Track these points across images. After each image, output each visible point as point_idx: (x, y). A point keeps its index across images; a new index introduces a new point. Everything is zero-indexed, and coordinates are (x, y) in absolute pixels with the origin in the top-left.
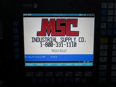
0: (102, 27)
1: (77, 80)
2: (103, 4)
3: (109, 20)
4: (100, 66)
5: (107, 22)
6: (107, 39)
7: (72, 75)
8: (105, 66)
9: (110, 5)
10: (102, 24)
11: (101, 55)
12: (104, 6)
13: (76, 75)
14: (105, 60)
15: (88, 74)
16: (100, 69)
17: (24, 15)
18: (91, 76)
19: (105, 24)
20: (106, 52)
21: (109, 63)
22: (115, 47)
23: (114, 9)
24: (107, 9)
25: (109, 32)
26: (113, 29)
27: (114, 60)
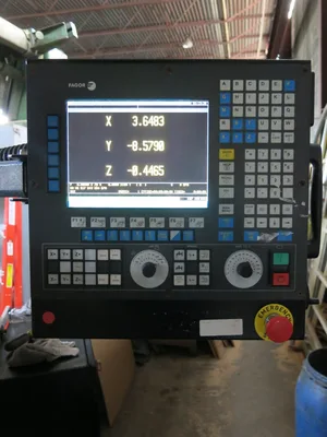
0: (222, 127)
1: (173, 234)
2: (222, 81)
3: (235, 114)
4: (221, 206)
5: (232, 118)
6: (233, 151)
7: (163, 226)
8: (232, 206)
9: (237, 84)
10: (221, 121)
11: (221, 182)
12: (225, 85)
13: (172, 225)
14: (230, 194)
15: (197, 223)
16: (221, 212)
17: (69, 103)
18: (202, 226)
19: (228, 121)
20: (233, 176)
21: (239, 201)
22: (250, 167)
23: (245, 92)
24: (232, 92)
25: (237, 138)
26: (244, 131)
27: (249, 194)
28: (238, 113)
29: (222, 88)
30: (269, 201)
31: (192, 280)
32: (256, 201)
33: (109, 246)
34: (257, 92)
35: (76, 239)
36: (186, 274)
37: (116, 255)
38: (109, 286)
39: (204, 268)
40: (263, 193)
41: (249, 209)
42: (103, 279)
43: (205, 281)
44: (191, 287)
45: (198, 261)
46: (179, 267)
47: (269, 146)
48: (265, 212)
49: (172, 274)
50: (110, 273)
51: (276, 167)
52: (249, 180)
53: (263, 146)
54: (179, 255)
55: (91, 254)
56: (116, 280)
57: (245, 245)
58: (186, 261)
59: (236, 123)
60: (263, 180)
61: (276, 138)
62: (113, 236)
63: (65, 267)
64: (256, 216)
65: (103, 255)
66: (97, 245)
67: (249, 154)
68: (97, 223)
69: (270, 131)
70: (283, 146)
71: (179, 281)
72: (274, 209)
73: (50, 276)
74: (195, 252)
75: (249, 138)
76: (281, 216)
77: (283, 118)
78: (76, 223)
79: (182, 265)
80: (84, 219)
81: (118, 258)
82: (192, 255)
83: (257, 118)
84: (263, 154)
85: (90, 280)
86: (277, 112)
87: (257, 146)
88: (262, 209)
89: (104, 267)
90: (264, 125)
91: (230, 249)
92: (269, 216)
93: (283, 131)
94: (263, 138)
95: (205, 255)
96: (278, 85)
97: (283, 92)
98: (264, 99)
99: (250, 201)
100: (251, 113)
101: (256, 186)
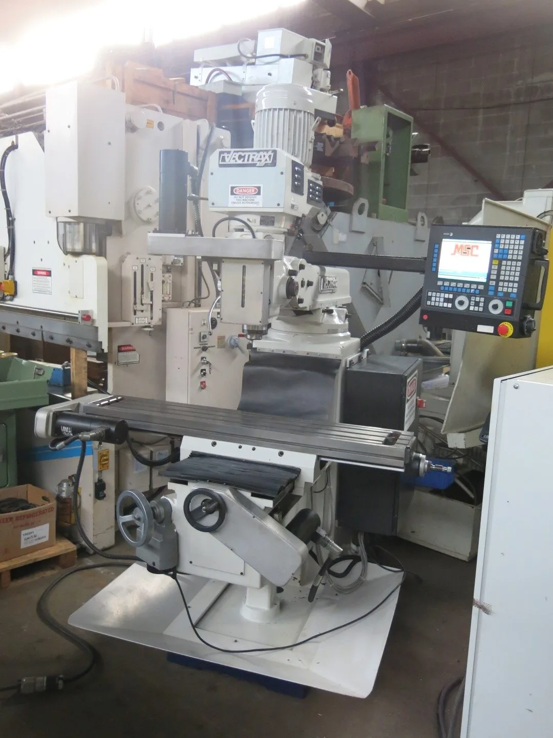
1: (472, 291)
2: (497, 234)
3: (501, 247)
4: (491, 282)
5: (499, 249)
6: (498, 261)
7: (469, 287)
8: (494, 282)
9: (503, 236)
11: (492, 273)
12: (498, 236)
13: (472, 287)
14: (495, 277)
15: (481, 287)
16: (490, 284)
17: (443, 240)
18: (483, 289)
19: (497, 250)
20: (497, 271)
21: (498, 280)
22: (503, 268)
23: (505, 239)
24: (500, 239)
25: (500, 256)
26: (503, 254)
27: (502, 278)
28: (502, 246)
29: (497, 237)
30: (509, 281)
31: (476, 309)
32: (504, 281)
33: (449, 292)
34: (510, 239)
35: (439, 290)
36: (474, 306)
37: (451, 296)
38: (447, 307)
39: (481, 304)
40: (507, 278)
41: (501, 284)
42: (445, 305)
43: (481, 309)
44: (476, 311)
45: (480, 302)
46: (473, 303)
47: (512, 260)
48: (507, 286)
49: (469, 305)
50: (448, 302)
51: (513, 269)
52: (502, 273)
53: (509, 260)
54: (473, 299)
55: (442, 295)
56: (450, 305)
57: (498, 298)
58: (475, 301)
59: (500, 250)
60: (508, 273)
61: (515, 257)
62: (451, 289)
63: (433, 299)
64: (503, 287)
65: (447, 296)
66: (445, 292)
67: (504, 263)
68: (447, 284)
69: (513, 254)
70: (517, 260)
71: (472, 308)
72: (511, 285)
73: (428, 302)
74: (479, 298)
75: (505, 256)
76: (513, 288)
77: (518, 250)
78: (440, 283)
79: (474, 302)
80: (442, 282)
81: (452, 297)
82: (478, 299)
83: (509, 249)
84: (509, 263)
85: (441, 305)
86: (516, 247)
87: (507, 260)
88: (506, 284)
89: (447, 300)
90: (510, 252)
91: (491, 299)
92: (508, 287)
93: (518, 255)
94: (510, 257)
95: (482, 299)
96: (518, 237)
97: (520, 240)
98: (512, 242)
99: (502, 281)
100: (507, 247)
101: (505, 275)
